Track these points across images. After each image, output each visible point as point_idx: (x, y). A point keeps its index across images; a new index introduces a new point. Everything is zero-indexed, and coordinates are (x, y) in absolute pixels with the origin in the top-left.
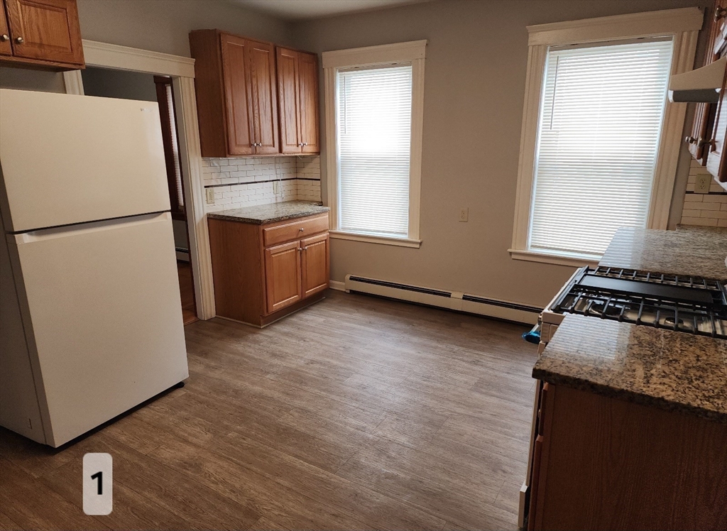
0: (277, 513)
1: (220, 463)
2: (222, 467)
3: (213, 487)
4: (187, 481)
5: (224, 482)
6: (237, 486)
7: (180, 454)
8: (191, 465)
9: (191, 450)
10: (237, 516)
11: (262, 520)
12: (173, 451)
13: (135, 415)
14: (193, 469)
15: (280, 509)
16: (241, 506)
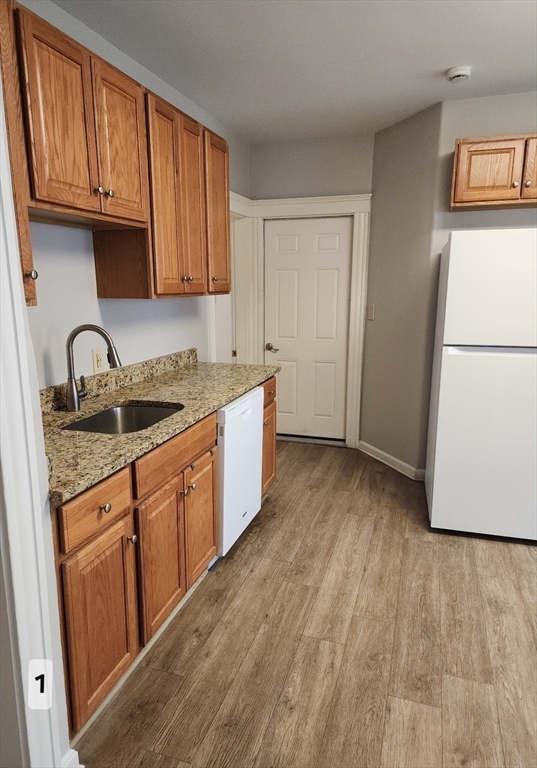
0: (508, 696)
1: (521, 624)
2: (517, 628)
3: (490, 632)
4: (478, 613)
5: (503, 639)
6: (508, 650)
7: (501, 593)
8: (497, 607)
9: (513, 597)
10: (475, 665)
11: (488, 686)
12: (499, 587)
13: (511, 545)
14: (494, 609)
15: (516, 698)
16: (490, 663)
